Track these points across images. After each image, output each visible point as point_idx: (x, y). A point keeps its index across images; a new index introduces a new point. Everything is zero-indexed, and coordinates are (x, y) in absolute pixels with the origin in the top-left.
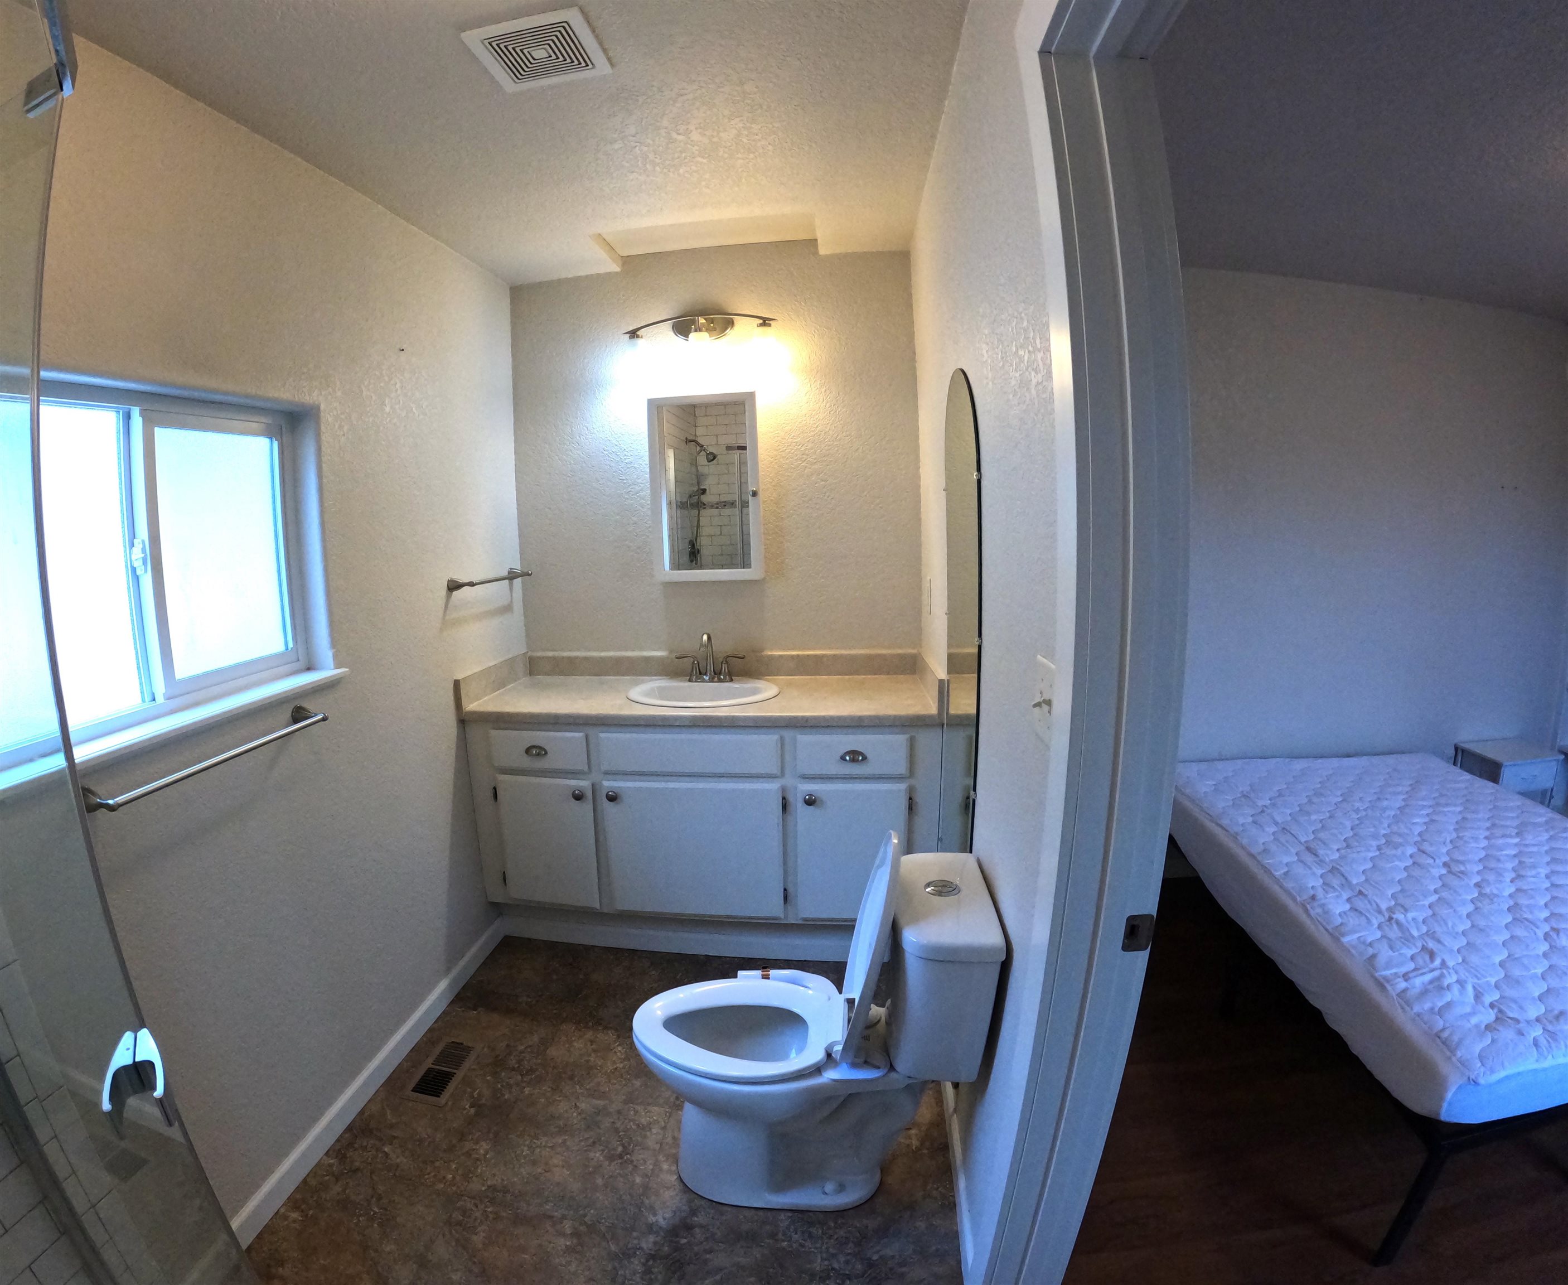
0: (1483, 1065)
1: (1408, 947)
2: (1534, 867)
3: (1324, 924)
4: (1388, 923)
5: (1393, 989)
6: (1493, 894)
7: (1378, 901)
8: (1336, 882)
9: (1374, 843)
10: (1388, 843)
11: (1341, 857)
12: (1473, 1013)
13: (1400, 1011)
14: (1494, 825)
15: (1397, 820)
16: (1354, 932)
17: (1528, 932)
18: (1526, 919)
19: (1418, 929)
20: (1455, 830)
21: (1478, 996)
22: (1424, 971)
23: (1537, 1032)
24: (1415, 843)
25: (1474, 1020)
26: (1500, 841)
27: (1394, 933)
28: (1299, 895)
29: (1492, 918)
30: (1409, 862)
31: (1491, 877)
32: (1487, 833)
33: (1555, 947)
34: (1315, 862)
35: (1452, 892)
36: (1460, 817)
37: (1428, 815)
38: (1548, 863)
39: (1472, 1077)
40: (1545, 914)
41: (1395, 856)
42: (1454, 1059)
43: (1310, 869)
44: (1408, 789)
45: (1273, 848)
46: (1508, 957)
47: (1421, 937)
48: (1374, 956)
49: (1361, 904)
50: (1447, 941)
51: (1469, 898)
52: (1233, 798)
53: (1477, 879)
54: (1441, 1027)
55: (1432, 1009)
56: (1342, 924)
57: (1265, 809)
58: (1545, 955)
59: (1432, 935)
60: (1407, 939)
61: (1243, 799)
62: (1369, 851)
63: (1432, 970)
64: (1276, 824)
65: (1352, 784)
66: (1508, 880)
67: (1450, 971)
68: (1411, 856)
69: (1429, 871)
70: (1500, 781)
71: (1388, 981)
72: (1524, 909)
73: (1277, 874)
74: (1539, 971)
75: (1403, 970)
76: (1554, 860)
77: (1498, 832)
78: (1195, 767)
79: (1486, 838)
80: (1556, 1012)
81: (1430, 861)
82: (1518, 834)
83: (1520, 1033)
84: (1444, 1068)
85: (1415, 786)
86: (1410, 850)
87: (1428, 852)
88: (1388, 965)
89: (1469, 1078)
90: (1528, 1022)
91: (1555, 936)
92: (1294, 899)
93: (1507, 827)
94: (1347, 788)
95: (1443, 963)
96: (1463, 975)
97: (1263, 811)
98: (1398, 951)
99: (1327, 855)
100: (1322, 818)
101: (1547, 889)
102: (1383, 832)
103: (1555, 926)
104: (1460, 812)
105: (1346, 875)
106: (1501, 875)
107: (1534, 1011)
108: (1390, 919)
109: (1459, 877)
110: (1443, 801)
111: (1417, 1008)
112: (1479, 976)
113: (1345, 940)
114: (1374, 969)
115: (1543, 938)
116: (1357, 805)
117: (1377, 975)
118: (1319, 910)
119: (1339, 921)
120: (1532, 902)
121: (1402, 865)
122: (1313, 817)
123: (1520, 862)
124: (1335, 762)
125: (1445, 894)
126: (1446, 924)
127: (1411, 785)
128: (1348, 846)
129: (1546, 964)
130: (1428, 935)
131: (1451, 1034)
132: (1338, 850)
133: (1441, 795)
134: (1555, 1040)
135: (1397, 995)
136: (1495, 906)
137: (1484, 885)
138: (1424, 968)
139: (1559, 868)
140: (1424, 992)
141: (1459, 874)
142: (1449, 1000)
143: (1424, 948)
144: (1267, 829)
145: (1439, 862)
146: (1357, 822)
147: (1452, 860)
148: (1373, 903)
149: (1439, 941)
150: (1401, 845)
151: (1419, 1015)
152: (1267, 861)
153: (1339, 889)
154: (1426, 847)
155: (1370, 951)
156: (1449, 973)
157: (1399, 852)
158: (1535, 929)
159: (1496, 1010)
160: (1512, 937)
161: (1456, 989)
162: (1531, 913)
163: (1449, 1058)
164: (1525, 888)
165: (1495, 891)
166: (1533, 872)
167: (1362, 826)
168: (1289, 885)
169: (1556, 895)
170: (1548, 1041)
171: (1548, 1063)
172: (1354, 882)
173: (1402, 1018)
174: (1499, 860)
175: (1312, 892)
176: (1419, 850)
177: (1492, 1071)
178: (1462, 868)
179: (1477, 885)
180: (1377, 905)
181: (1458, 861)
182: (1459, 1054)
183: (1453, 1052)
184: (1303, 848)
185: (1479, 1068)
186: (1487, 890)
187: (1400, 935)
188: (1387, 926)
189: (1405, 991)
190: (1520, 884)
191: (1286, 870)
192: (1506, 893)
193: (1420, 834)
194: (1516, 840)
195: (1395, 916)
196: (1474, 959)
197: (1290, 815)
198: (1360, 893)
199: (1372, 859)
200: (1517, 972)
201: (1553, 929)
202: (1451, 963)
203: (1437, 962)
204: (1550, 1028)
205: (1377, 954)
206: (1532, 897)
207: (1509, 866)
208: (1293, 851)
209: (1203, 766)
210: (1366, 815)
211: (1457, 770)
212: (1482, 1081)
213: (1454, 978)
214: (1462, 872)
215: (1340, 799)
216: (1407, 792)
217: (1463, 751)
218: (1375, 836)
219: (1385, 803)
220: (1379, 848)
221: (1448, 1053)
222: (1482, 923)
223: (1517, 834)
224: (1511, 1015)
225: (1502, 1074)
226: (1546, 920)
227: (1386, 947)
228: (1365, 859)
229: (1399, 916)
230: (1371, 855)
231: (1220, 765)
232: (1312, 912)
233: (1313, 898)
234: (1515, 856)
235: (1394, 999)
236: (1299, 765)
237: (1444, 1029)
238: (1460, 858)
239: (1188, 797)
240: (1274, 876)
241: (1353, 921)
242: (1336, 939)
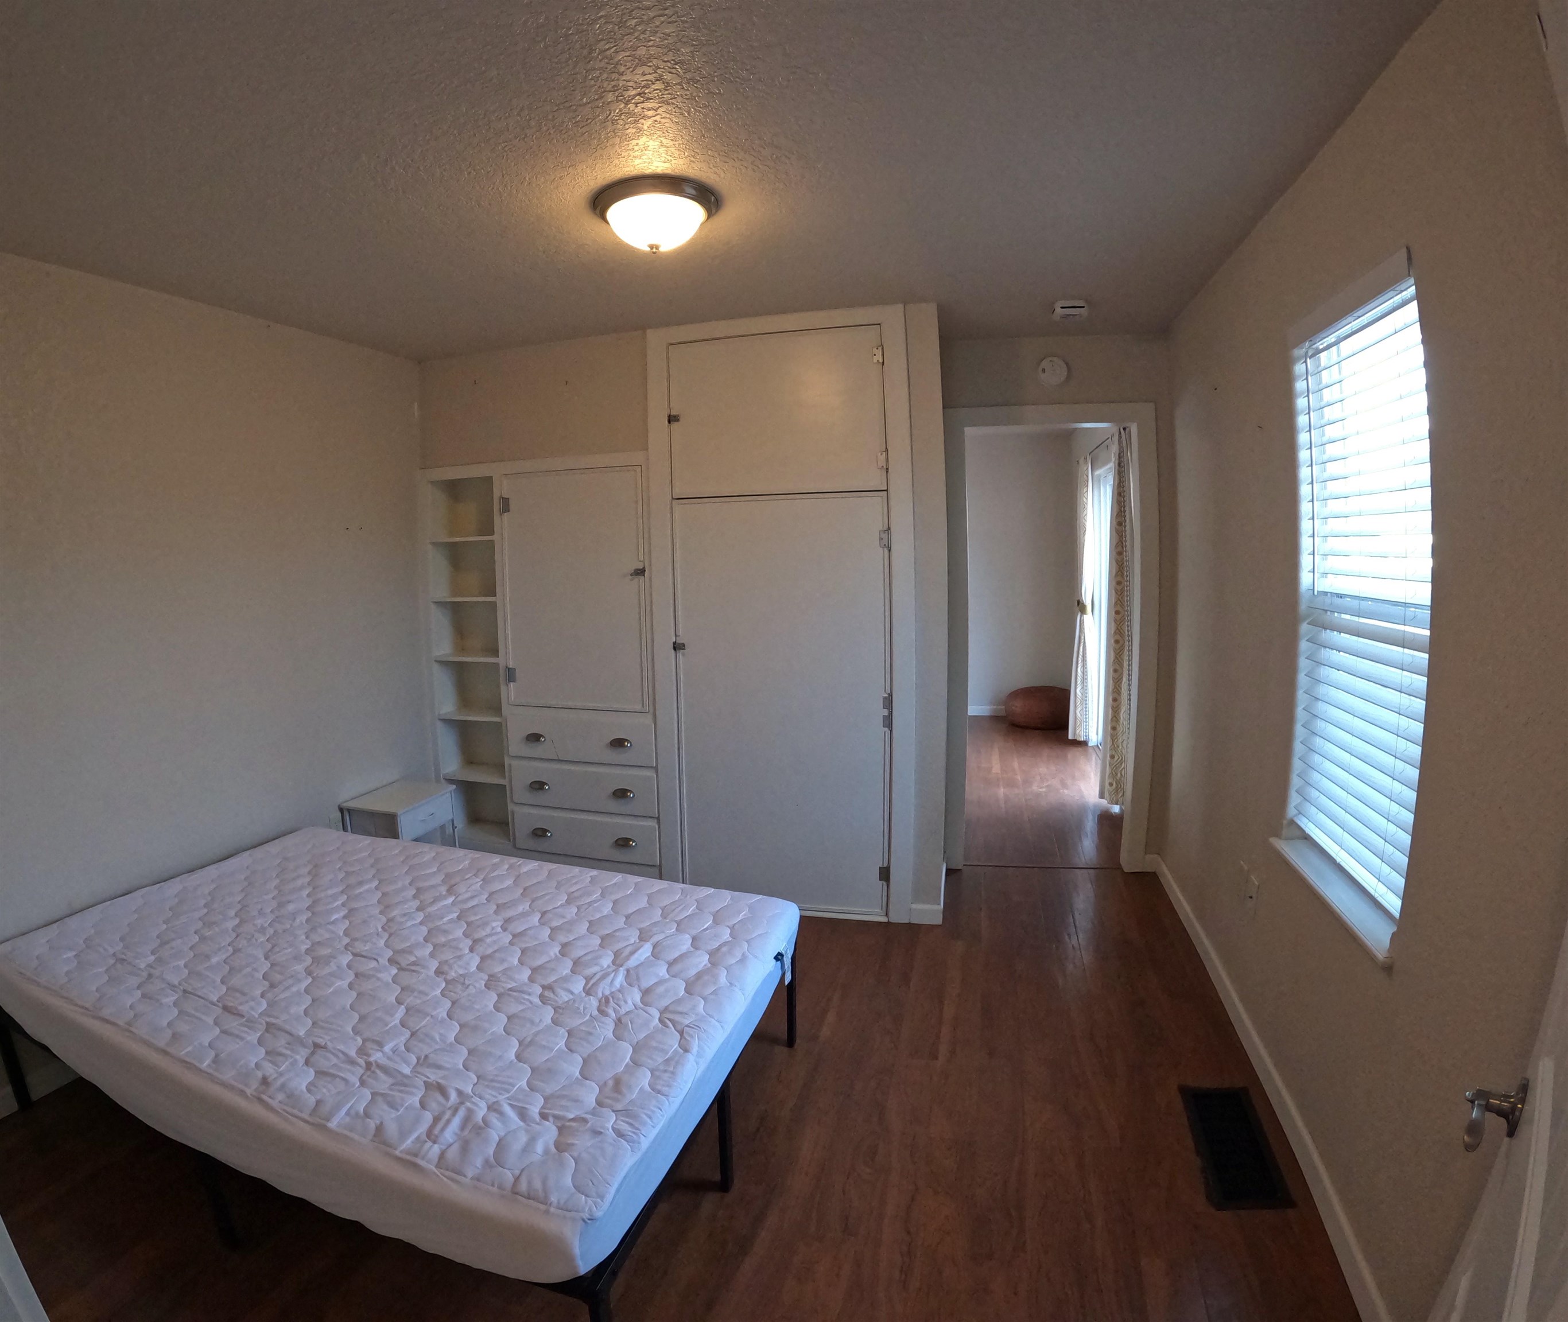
0: (587, 1196)
1: (412, 1094)
2: (485, 924)
3: (295, 1112)
4: (369, 1073)
5: (428, 1162)
6: (461, 975)
7: (341, 1047)
8: (280, 1043)
9: (299, 968)
10: (316, 960)
11: (271, 1004)
12: (532, 1140)
13: (454, 1186)
14: (418, 890)
15: (312, 927)
16: (337, 1107)
17: (522, 1003)
18: (510, 989)
19: (406, 1062)
20: (381, 913)
21: (523, 1114)
22: (447, 1117)
23: (610, 1120)
24: (346, 947)
25: (539, 1148)
26: (434, 908)
27: (383, 1083)
28: (246, 1085)
29: (477, 1007)
30: (350, 977)
31: (447, 955)
32: (417, 903)
33: (559, 1007)
34: (241, 1025)
35: (416, 994)
36: (379, 894)
37: (343, 905)
38: (496, 912)
39: (586, 1216)
40: (526, 973)
41: (331, 974)
42: (552, 1210)
43: (242, 1039)
44: (308, 879)
45: (183, 1027)
46: (520, 1045)
47: (414, 1070)
48: (379, 1129)
49: (325, 1061)
50: (445, 1060)
51: (438, 992)
52: (105, 969)
53: (434, 965)
54: (512, 1179)
55: (487, 1162)
56: (318, 1103)
57: (152, 971)
58: (555, 1022)
59: (424, 1061)
60: (402, 1083)
61: (119, 966)
62: (299, 981)
63: (456, 1110)
64: (173, 987)
65: (243, 894)
66: (467, 951)
67: (473, 1100)
68: (349, 966)
69: (378, 979)
70: (400, 836)
71: (416, 1155)
72: (502, 979)
73: (204, 1065)
74: (562, 1044)
75: (422, 1129)
76: (500, 908)
77: (428, 897)
78: (42, 938)
79: (418, 909)
80: (611, 1083)
81: (373, 964)
82: (450, 891)
83: (596, 1133)
84: (550, 1226)
85: (315, 874)
86: (346, 959)
87: (364, 954)
88: (403, 1135)
89: (584, 1220)
90: (593, 1113)
91: (552, 995)
92: (242, 1093)
93: (433, 887)
94: (239, 902)
95: (460, 1093)
96: (490, 1095)
97: (150, 976)
98: (402, 1106)
99: (252, 1009)
100: (224, 957)
101: (511, 943)
102: (304, 947)
103: (545, 983)
104: (377, 888)
105: (287, 1027)
106: (457, 948)
107: (590, 1095)
108: (369, 1065)
109: (414, 971)
110: (352, 880)
111: (470, 1173)
112: (507, 1087)
113: (333, 1125)
114: (389, 1146)
115: (540, 1003)
116: (259, 922)
117: (397, 1153)
118: (280, 1096)
119: (311, 1100)
120: (505, 965)
121: (344, 984)
122: (214, 960)
123: (469, 924)
124: (212, 871)
125: (410, 1000)
126: (433, 1039)
127: (309, 873)
128: (272, 986)
129: (563, 1032)
130: (422, 1065)
131: (529, 1183)
132: (262, 996)
133: (348, 874)
134: (635, 1117)
135: (436, 1167)
136: (472, 990)
137: (446, 968)
138: (443, 1113)
139: (510, 913)
140: (465, 1148)
141: (413, 968)
142: (497, 1139)
143: (428, 1085)
144: (165, 1000)
145: (384, 961)
146: (269, 946)
147: (396, 952)
148: (341, 1055)
149: (439, 1067)
150: (332, 957)
151: (477, 1179)
152: (184, 1051)
153: (288, 1052)
154: (361, 947)
155: (372, 1124)
156: (474, 1103)
157: (333, 967)
158: (527, 997)
159: (551, 1119)
160: (510, 1018)
161: (493, 1119)
162: (513, 979)
163: (547, 1212)
164: (490, 951)
165: (461, 972)
166: (488, 930)
167: (277, 949)
168: (228, 1075)
169: (524, 946)
170: (627, 1123)
171: (645, 1143)
172: (302, 1033)
173: (462, 1194)
174: (445, 932)
175: (260, 1074)
176: (355, 955)
177: (602, 1197)
178: (413, 959)
179: (439, 972)
180: (343, 1053)
181: (403, 951)
182: (553, 1199)
183: (545, 1201)
184: (219, 1011)
185: (586, 1202)
186: (452, 974)
187: (390, 1081)
188: (369, 1076)
189: (442, 1155)
190: (480, 949)
191: (213, 1053)
192: (473, 968)
193: (346, 933)
194: (451, 900)
195: (372, 1059)
196: (490, 1068)
197: (185, 966)
198: (316, 1046)
199: (307, 991)
200: (541, 1058)
201: (544, 987)
202: (468, 1090)
203: (453, 1096)
204: (619, 1106)
205: (381, 1123)
206: (503, 961)
207: (459, 933)
208: (210, 1021)
209: (53, 930)
210: (275, 932)
211: (350, 837)
212: (599, 1214)
213: (483, 1105)
214: (414, 964)
215: (237, 921)
216: (309, 884)
217: (349, 811)
218: (297, 958)
219: (291, 907)
220: (309, 972)
221: (542, 1207)
222: (468, 1017)
223: (448, 891)
224: (571, 1116)
225: (612, 1191)
226: (531, 979)
227: (385, 1107)
228: (298, 993)
229: (377, 1056)
230: (303, 985)
231: (73, 923)
232: (274, 1103)
233: (265, 1081)
234: (459, 918)
235: (435, 1173)
236: (174, 887)
237: (517, 1179)
238: (403, 946)
239: (47, 988)
240: (201, 1070)
241: (328, 1091)
242: (322, 1128)
